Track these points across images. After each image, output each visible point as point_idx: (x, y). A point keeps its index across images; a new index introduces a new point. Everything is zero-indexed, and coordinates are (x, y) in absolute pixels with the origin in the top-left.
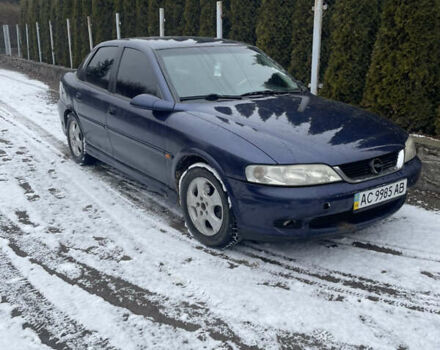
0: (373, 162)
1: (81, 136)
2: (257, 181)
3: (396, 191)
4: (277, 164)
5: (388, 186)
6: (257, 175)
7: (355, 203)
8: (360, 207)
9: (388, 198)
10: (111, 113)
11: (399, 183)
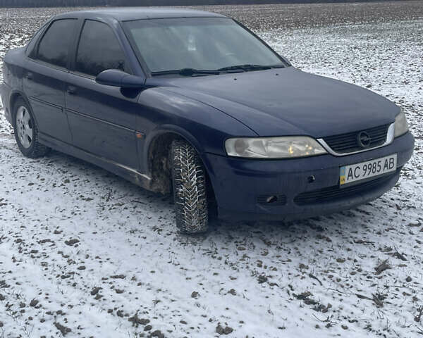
0: (359, 135)
1: (32, 123)
2: (238, 155)
3: (386, 166)
4: (259, 137)
5: (376, 161)
6: (238, 149)
7: (341, 177)
8: (346, 182)
9: (377, 174)
10: (71, 93)
11: (388, 158)
